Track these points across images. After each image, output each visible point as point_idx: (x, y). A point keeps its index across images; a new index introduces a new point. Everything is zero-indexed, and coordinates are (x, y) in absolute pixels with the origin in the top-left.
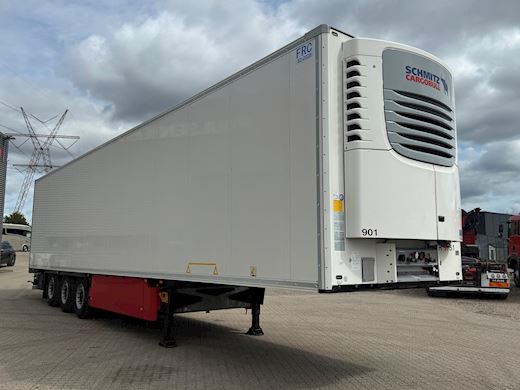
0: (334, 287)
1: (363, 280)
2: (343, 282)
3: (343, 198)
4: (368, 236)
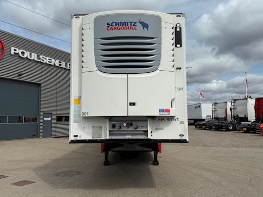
0: (71, 140)
1: (93, 138)
2: (78, 138)
3: (80, 98)
4: (84, 116)
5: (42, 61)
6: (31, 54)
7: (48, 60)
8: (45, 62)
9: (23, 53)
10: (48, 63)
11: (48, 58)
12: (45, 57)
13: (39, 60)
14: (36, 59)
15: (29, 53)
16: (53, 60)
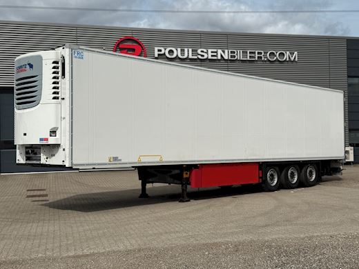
5: (200, 57)
6: (183, 51)
7: (210, 54)
8: (205, 57)
9: (171, 52)
10: (210, 57)
11: (210, 51)
12: (205, 50)
13: (196, 57)
14: (190, 57)
15: (179, 50)
16: (220, 52)
